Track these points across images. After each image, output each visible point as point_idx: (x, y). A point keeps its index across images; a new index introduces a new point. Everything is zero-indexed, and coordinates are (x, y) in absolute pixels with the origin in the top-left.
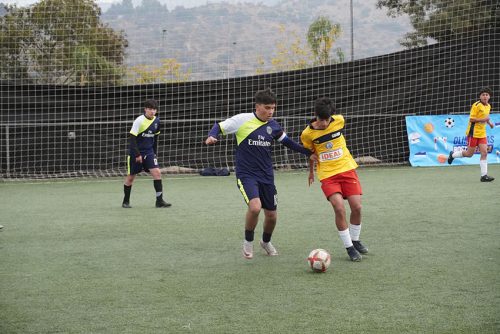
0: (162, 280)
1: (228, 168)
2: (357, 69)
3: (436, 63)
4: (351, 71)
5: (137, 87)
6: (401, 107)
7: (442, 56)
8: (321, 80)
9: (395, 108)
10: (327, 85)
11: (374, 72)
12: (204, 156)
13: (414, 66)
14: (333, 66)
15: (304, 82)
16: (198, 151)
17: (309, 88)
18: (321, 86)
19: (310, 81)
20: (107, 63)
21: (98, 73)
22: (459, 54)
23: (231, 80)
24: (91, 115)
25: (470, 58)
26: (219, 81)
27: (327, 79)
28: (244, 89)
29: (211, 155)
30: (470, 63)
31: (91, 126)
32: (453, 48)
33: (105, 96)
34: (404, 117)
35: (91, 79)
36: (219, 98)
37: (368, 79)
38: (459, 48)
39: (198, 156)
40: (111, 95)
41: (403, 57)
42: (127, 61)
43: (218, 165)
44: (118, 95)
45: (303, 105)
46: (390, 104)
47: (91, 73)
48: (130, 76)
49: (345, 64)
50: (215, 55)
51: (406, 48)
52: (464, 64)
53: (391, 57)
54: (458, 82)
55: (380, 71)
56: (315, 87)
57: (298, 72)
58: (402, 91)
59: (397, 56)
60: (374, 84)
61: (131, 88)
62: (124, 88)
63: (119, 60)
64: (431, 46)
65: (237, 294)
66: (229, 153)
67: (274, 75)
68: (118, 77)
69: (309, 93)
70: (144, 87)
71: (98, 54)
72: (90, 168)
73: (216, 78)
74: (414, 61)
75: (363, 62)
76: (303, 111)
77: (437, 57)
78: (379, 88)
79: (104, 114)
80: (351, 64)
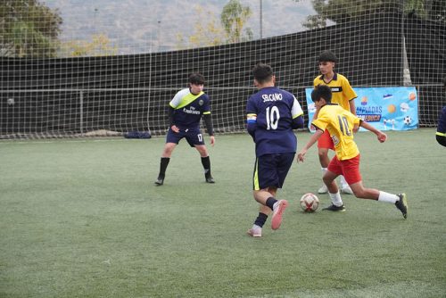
0: (88, 225)
1: (150, 132)
2: (263, 47)
3: (333, 42)
4: (258, 48)
5: (70, 60)
6: (301, 80)
7: (338, 36)
8: (232, 55)
9: (296, 82)
10: (237, 60)
11: (278, 50)
12: (129, 121)
13: (313, 45)
14: (243, 44)
15: (217, 57)
16: (123, 116)
17: (222, 62)
18: (232, 61)
19: (222, 57)
20: (43, 38)
21: (35, 46)
22: (353, 34)
23: (153, 54)
24: (28, 83)
25: (362, 38)
26: (142, 55)
27: (237, 55)
28: (164, 63)
29: (134, 120)
30: (362, 43)
31: (28, 93)
32: (348, 30)
33: (41, 67)
34: (304, 89)
35: (29, 52)
36: (142, 70)
37: (273, 56)
38: (353, 29)
39: (123, 121)
40: (46, 67)
41: (304, 37)
42: (61, 36)
43: (141, 130)
44: (52, 66)
45: (216, 78)
46: (292, 78)
47: (28, 47)
48: (64, 50)
49: (253, 42)
50: (141, 32)
51: (308, 29)
52: (357, 43)
53: (294, 36)
54: (351, 59)
55: (283, 49)
56: (227, 62)
57: (212, 48)
58: (303, 66)
59: (299, 35)
60: (278, 59)
61: (64, 60)
62: (58, 60)
63: (53, 35)
64: (329, 28)
65: (151, 236)
66: (150, 119)
67: (191, 51)
68: (53, 50)
69: (222, 67)
70: (75, 59)
71: (36, 30)
72: (27, 131)
73: (140, 53)
74: (313, 40)
75: (269, 40)
76: (216, 83)
77: (333, 37)
78: (283, 64)
79: (40, 83)
80: (258, 42)
